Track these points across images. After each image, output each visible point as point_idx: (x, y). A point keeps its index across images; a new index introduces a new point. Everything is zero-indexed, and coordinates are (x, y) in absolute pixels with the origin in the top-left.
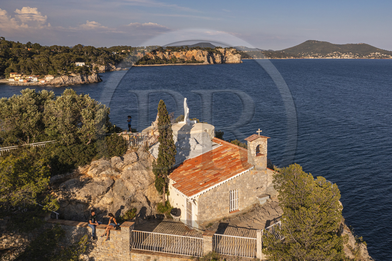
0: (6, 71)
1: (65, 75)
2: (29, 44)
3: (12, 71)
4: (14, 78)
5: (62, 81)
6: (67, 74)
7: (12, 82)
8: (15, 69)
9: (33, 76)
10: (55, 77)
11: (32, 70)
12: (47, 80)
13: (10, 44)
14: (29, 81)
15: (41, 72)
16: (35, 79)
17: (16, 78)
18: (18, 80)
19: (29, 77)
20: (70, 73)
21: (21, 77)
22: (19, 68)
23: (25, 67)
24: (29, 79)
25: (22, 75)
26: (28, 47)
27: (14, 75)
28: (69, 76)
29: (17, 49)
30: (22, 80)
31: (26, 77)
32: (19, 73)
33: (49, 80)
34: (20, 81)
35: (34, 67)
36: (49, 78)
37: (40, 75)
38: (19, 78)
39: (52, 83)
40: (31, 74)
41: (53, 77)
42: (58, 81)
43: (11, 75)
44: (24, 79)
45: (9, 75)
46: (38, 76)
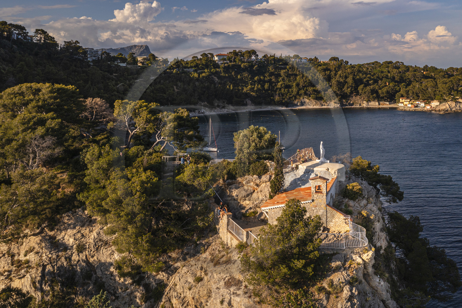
0: (396, 96)
1: (451, 100)
2: (426, 68)
3: (402, 96)
4: (403, 103)
5: (448, 107)
6: (454, 100)
7: (402, 107)
8: (405, 94)
9: (420, 102)
10: (441, 103)
11: (420, 95)
12: (433, 106)
13: (408, 68)
14: (417, 107)
15: (428, 97)
16: (423, 105)
17: (405, 103)
18: (406, 105)
19: (417, 103)
20: (458, 99)
21: (409, 102)
22: (407, 92)
23: (413, 92)
24: (417, 104)
25: (411, 100)
26: (424, 71)
27: (404, 100)
28: (456, 102)
29: (413, 73)
30: (410, 105)
31: (414, 102)
32: (408, 98)
33: (434, 106)
34: (408, 106)
35: (422, 92)
36: (435, 104)
37: (428, 100)
38: (408, 103)
39: (437, 109)
40: (418, 99)
41: (439, 103)
42: (444, 107)
43: (401, 99)
44: (412, 104)
45: (399, 100)
46: (426, 101)
